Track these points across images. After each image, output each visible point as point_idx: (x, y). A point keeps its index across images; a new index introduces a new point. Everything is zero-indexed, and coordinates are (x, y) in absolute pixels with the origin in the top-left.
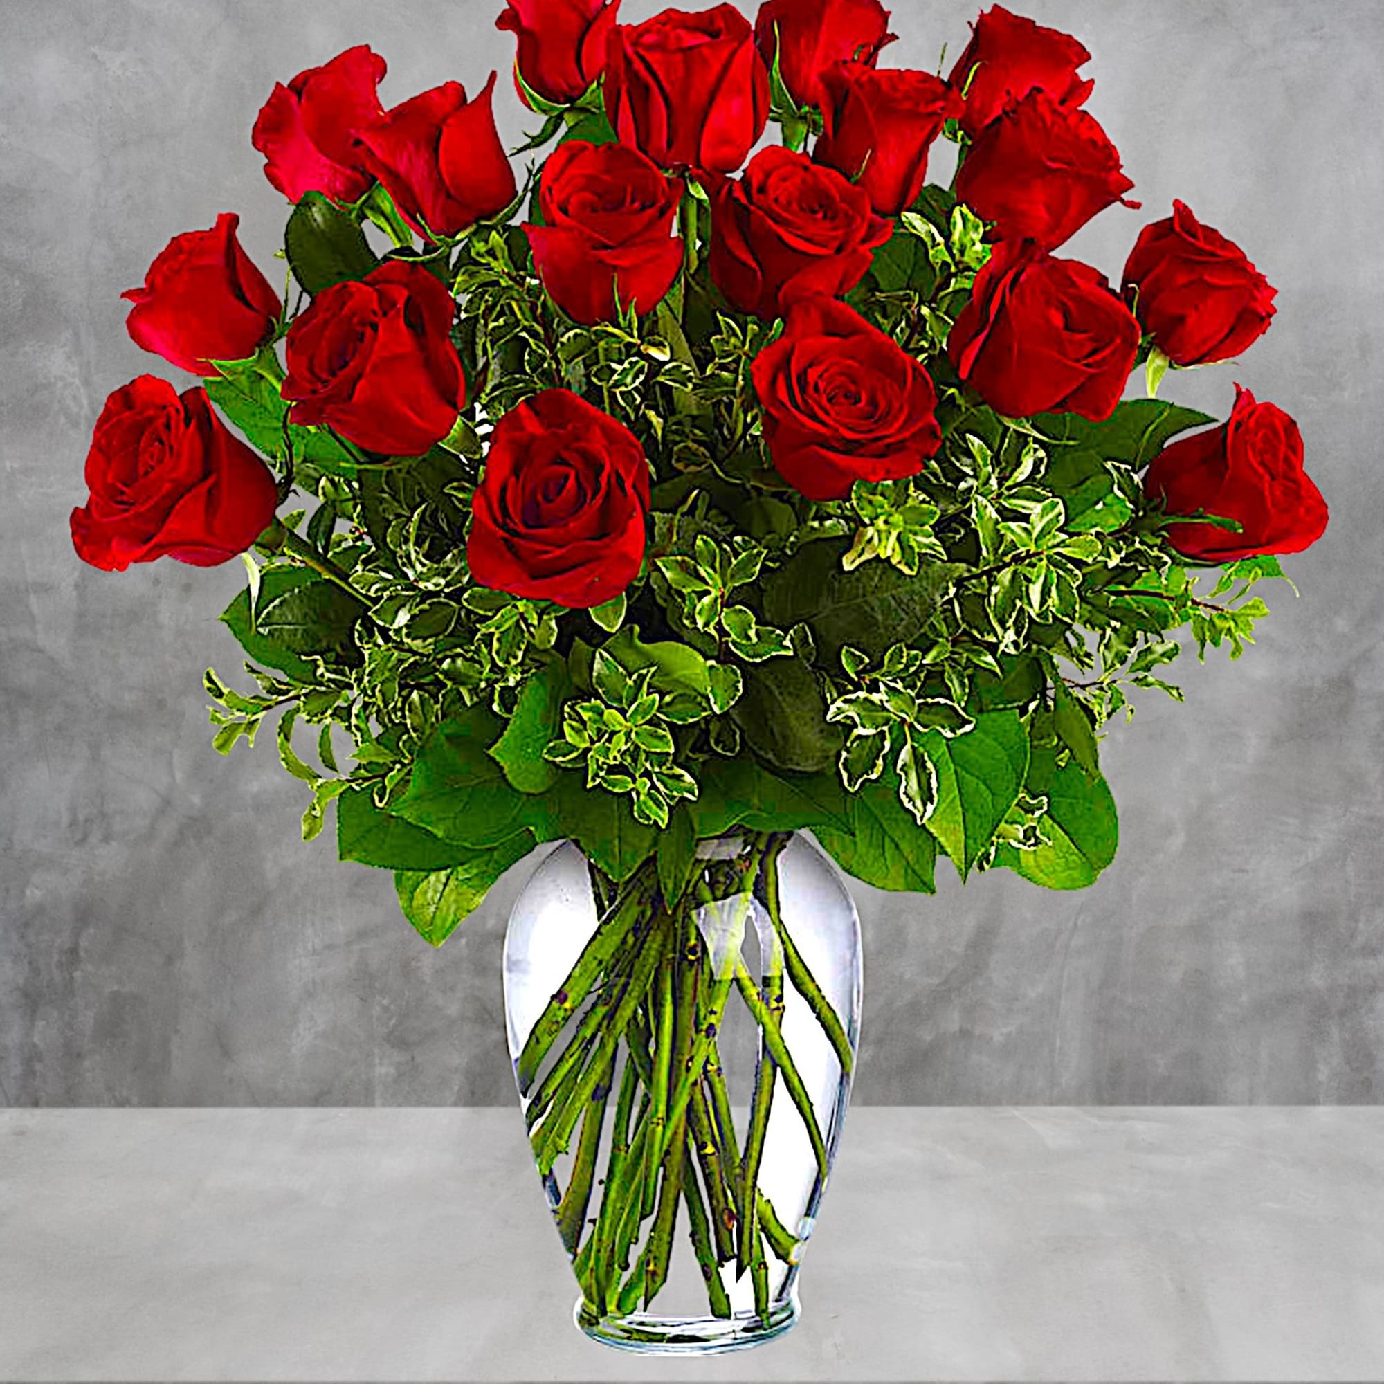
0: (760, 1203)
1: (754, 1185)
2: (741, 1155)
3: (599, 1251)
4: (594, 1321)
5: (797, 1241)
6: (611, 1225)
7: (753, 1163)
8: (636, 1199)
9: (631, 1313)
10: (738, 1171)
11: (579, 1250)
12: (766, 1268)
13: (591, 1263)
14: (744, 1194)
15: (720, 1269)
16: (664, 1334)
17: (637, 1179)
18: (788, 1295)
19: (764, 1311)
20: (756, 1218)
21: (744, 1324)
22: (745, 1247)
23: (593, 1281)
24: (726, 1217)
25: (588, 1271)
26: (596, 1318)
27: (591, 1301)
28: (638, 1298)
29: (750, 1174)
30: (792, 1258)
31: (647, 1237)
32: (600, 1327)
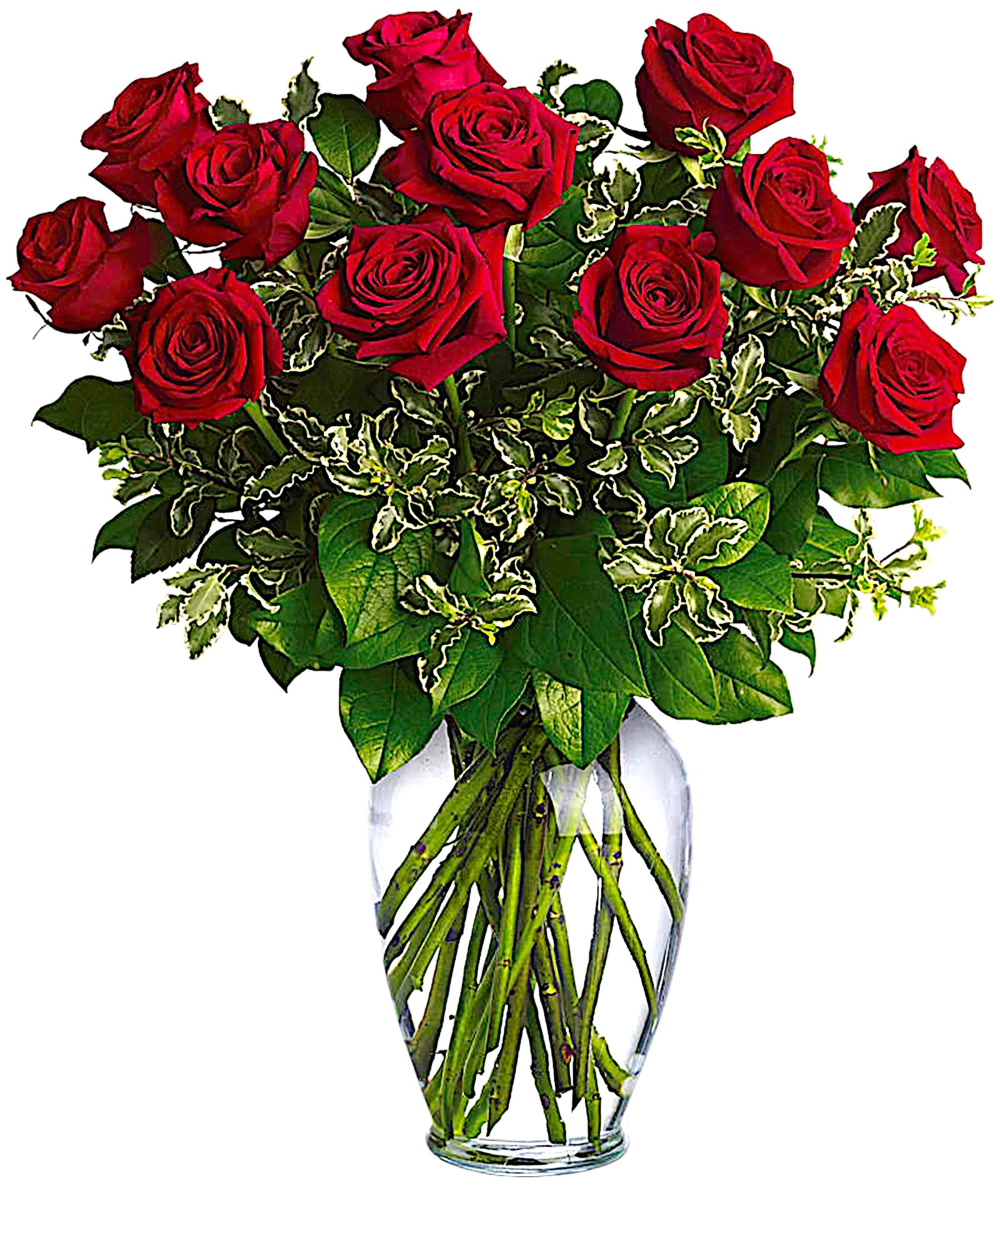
0: (595, 1041)
1: (591, 1024)
2: (580, 996)
3: (448, 1080)
4: (442, 1143)
5: (628, 1075)
6: (460, 1055)
7: (590, 1004)
8: (483, 1034)
9: (476, 1137)
10: (576, 1010)
11: (430, 1078)
12: (600, 1099)
13: (440, 1091)
14: (581, 1032)
15: (557, 1099)
16: (505, 1157)
17: (484, 1016)
18: (619, 1123)
19: (596, 1138)
20: (591, 1053)
21: (578, 1149)
22: (581, 1080)
23: (442, 1107)
24: (563, 1052)
25: (437, 1099)
26: (444, 1140)
27: (440, 1125)
28: (482, 1124)
29: (587, 1013)
30: (623, 1091)
31: (492, 1067)
32: (447, 1149)
